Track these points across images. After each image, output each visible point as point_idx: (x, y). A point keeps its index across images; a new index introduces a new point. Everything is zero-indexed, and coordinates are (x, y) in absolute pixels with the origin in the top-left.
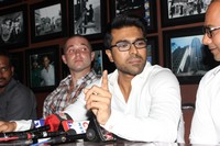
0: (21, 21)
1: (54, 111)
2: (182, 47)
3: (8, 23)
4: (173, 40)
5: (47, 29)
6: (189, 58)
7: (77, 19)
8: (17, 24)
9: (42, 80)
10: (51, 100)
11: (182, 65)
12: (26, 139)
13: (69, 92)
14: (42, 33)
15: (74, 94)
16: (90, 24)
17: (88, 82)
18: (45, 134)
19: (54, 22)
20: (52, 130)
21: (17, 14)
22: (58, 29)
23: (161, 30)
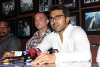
0: (14, 5)
1: (31, 48)
2: (91, 17)
3: (7, 6)
4: (86, 14)
5: (26, 8)
6: (94, 22)
7: (40, 4)
8: (12, 6)
9: (24, 33)
10: (29, 42)
11: (91, 26)
12: (21, 60)
13: (38, 39)
14: (24, 10)
15: (40, 39)
16: (47, 6)
17: (47, 34)
18: (29, 58)
19: (29, 5)
20: (32, 56)
21: (12, 1)
22: (31, 9)
23: (80, 9)
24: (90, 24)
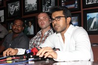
0: (19, 5)
2: (92, 17)
3: (13, 6)
4: (88, 14)
5: (31, 9)
6: (95, 23)
7: (44, 5)
8: (17, 7)
9: (28, 32)
10: (33, 41)
11: (92, 26)
12: (23, 58)
14: (28, 11)
16: (50, 7)
18: (31, 56)
19: (33, 6)
20: (34, 54)
21: (17, 2)
22: (35, 9)
23: (82, 10)
24: (91, 24)
